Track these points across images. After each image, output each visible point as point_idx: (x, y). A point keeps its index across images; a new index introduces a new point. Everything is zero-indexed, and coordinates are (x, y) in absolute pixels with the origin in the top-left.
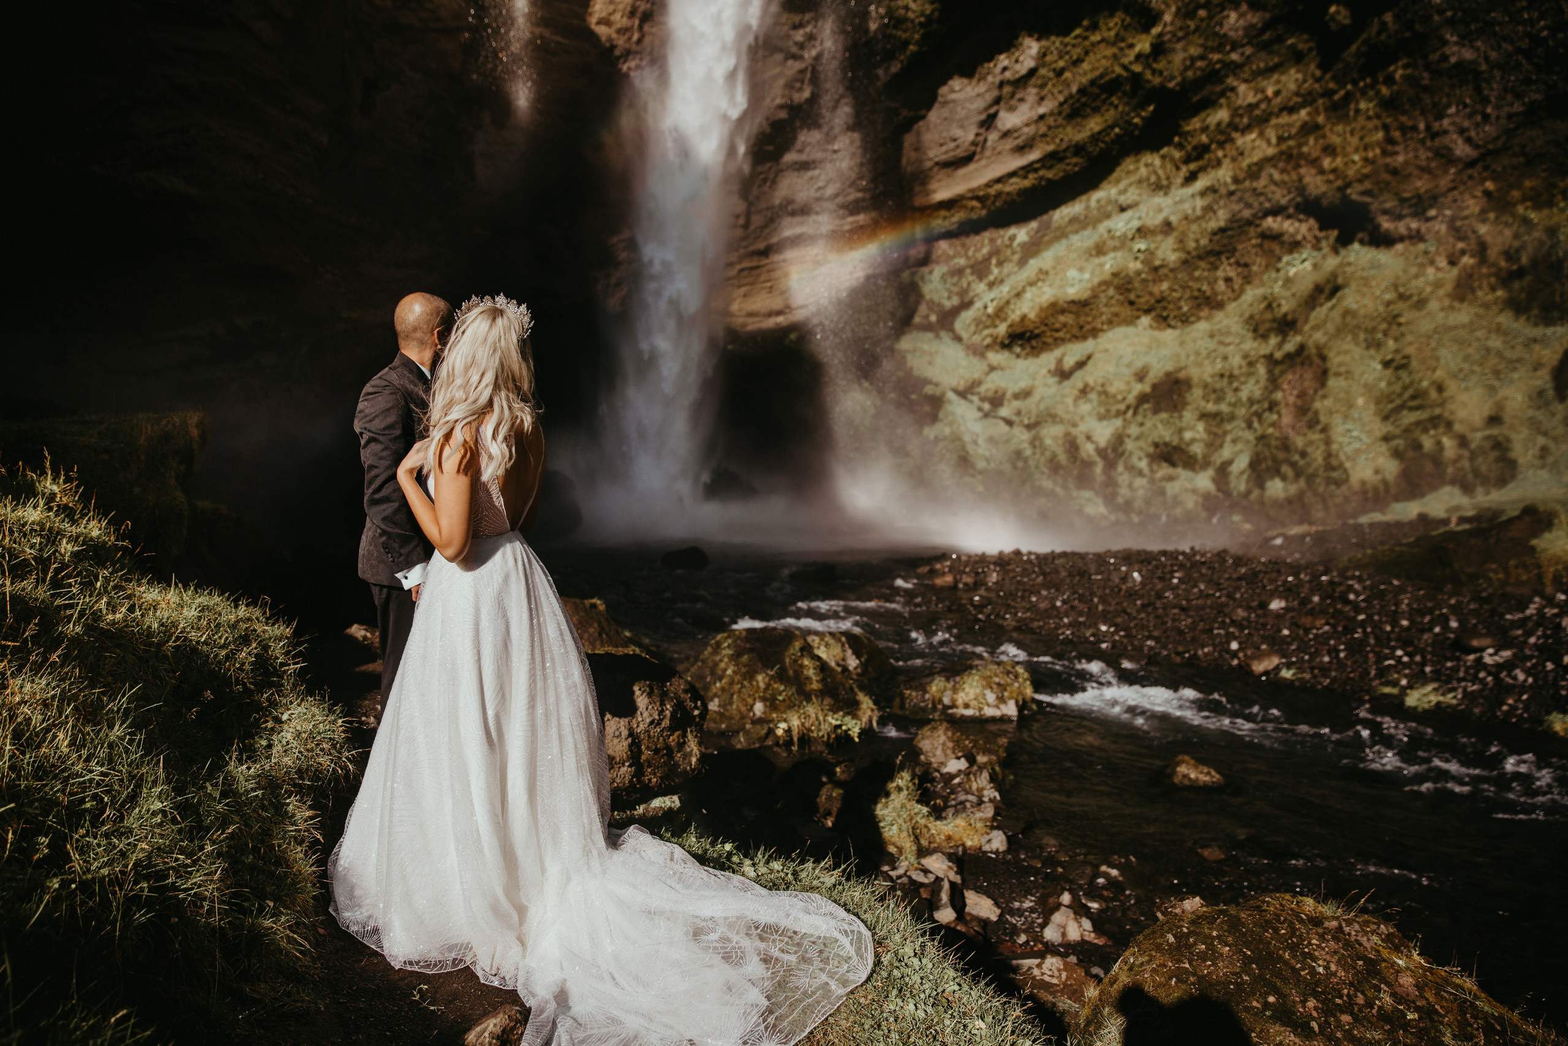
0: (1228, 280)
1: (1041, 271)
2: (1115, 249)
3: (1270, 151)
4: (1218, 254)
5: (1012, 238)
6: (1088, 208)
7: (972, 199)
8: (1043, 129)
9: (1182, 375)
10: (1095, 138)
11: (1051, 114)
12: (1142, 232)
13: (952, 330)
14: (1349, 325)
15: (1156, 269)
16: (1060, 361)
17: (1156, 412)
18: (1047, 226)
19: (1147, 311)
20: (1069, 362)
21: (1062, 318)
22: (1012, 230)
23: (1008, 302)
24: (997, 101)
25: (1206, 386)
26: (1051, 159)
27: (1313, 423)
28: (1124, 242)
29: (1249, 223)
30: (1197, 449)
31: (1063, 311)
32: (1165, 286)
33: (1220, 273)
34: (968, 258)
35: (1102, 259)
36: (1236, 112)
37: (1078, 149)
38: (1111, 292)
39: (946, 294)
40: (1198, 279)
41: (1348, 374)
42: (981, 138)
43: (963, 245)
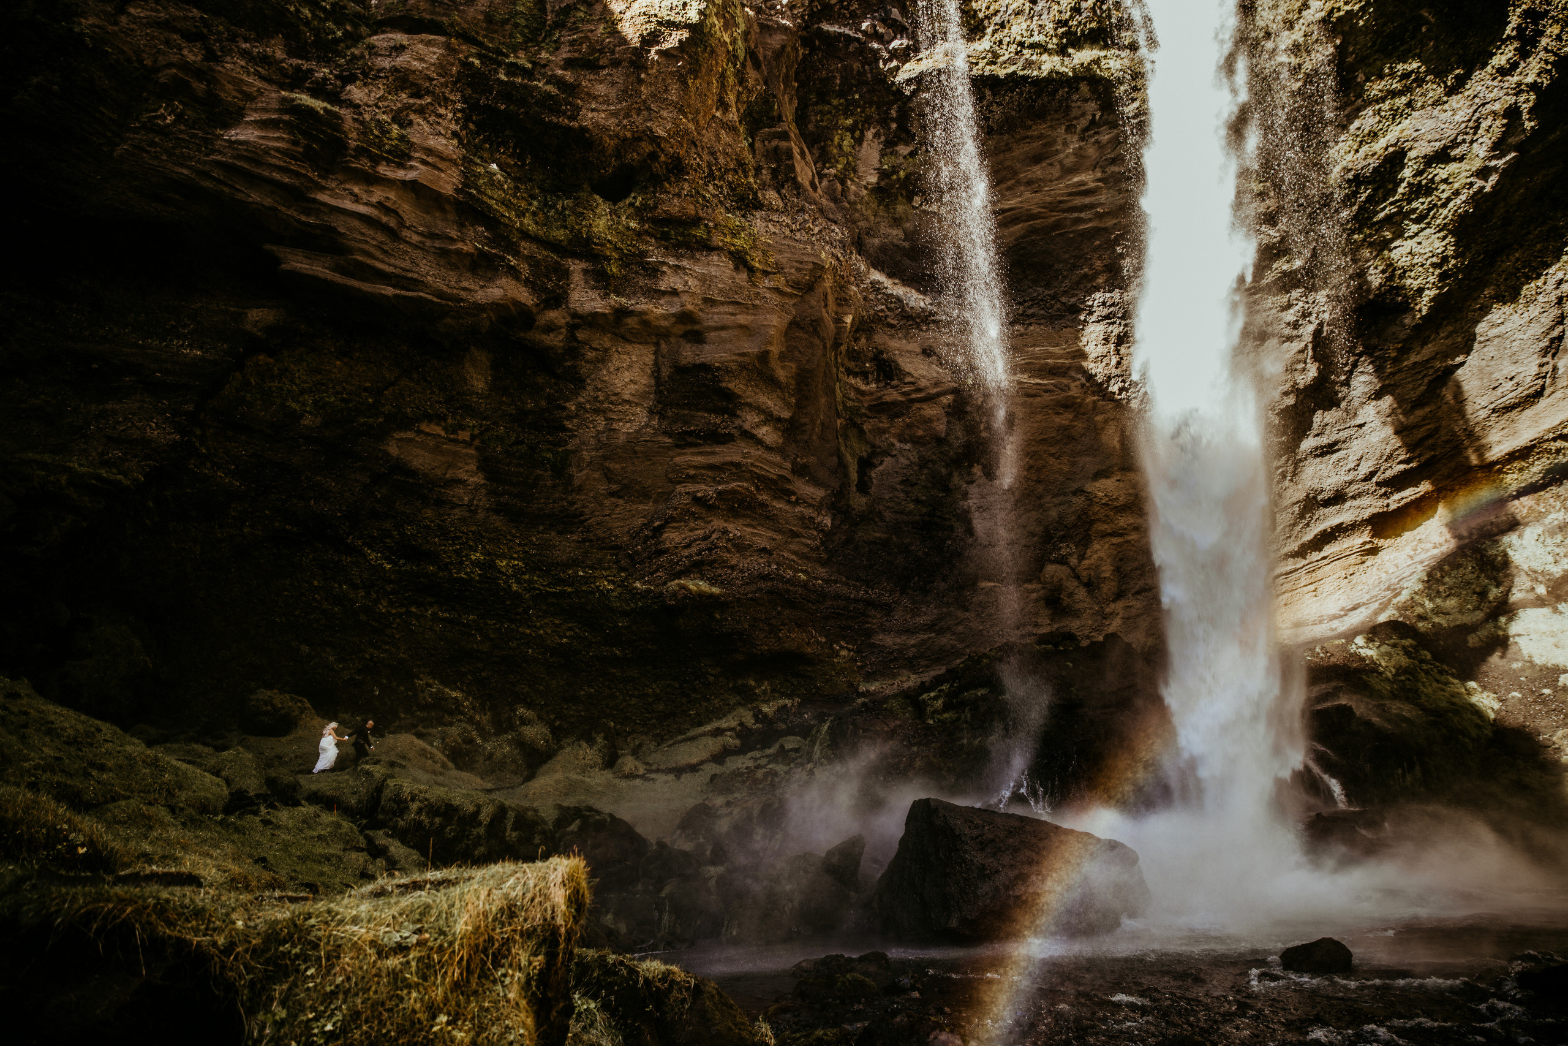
7: (1554, 439)
24: (1559, 321)
39: (1551, 559)
42: (1549, 368)
43: (1557, 497)
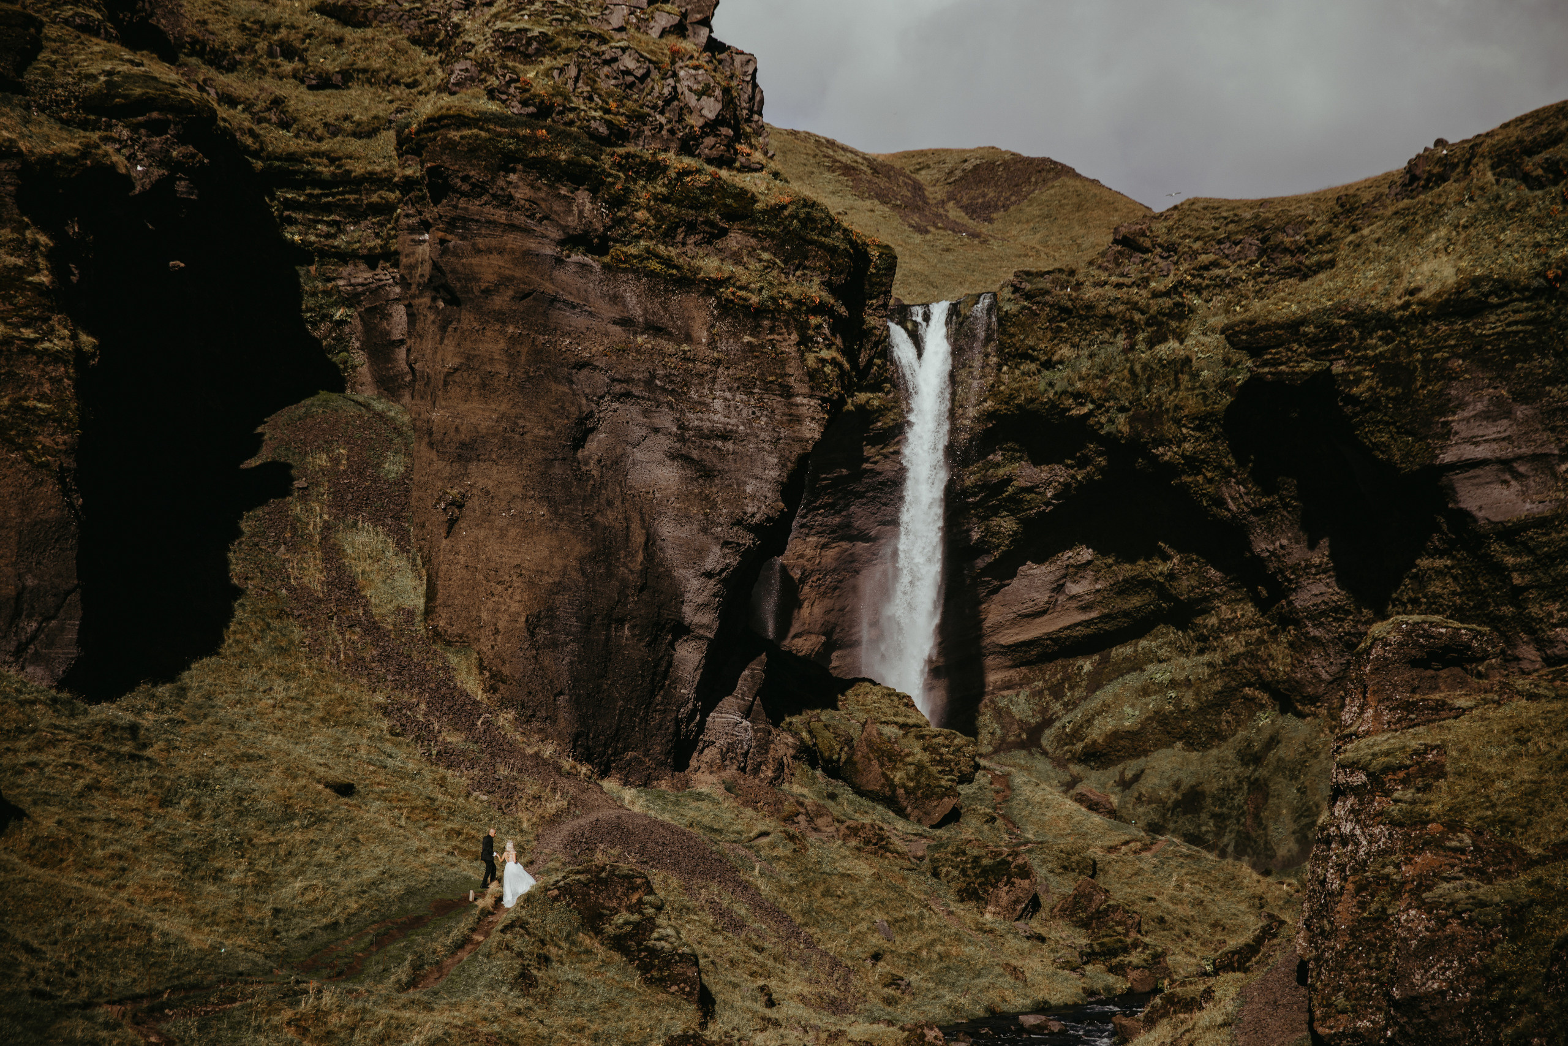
0: (1228, 722)
1: (1104, 704)
2: (1156, 692)
3: (1242, 650)
4: (1220, 706)
5: (1081, 668)
6: (1136, 651)
7: (1047, 639)
8: (1099, 598)
9: (1199, 789)
10: (1138, 609)
11: (1105, 589)
12: (1173, 684)
13: (1040, 746)
14: (1280, 766)
15: (1183, 712)
16: (1122, 774)
17: (1184, 814)
18: (1105, 660)
19: (1180, 739)
20: (1129, 775)
21: (1122, 743)
22: (1080, 662)
23: (1081, 726)
24: (1065, 576)
25: (1214, 796)
26: (1103, 618)
27: (1260, 824)
28: (1162, 688)
29: (1235, 689)
30: (1210, 837)
31: (1122, 738)
32: (1189, 723)
33: (1223, 717)
34: (1045, 681)
35: (1148, 699)
36: (1221, 621)
37: (1126, 614)
38: (1155, 725)
39: (1031, 713)
40: (1209, 721)
41: (1279, 796)
42: (1053, 600)
43: (1041, 670)
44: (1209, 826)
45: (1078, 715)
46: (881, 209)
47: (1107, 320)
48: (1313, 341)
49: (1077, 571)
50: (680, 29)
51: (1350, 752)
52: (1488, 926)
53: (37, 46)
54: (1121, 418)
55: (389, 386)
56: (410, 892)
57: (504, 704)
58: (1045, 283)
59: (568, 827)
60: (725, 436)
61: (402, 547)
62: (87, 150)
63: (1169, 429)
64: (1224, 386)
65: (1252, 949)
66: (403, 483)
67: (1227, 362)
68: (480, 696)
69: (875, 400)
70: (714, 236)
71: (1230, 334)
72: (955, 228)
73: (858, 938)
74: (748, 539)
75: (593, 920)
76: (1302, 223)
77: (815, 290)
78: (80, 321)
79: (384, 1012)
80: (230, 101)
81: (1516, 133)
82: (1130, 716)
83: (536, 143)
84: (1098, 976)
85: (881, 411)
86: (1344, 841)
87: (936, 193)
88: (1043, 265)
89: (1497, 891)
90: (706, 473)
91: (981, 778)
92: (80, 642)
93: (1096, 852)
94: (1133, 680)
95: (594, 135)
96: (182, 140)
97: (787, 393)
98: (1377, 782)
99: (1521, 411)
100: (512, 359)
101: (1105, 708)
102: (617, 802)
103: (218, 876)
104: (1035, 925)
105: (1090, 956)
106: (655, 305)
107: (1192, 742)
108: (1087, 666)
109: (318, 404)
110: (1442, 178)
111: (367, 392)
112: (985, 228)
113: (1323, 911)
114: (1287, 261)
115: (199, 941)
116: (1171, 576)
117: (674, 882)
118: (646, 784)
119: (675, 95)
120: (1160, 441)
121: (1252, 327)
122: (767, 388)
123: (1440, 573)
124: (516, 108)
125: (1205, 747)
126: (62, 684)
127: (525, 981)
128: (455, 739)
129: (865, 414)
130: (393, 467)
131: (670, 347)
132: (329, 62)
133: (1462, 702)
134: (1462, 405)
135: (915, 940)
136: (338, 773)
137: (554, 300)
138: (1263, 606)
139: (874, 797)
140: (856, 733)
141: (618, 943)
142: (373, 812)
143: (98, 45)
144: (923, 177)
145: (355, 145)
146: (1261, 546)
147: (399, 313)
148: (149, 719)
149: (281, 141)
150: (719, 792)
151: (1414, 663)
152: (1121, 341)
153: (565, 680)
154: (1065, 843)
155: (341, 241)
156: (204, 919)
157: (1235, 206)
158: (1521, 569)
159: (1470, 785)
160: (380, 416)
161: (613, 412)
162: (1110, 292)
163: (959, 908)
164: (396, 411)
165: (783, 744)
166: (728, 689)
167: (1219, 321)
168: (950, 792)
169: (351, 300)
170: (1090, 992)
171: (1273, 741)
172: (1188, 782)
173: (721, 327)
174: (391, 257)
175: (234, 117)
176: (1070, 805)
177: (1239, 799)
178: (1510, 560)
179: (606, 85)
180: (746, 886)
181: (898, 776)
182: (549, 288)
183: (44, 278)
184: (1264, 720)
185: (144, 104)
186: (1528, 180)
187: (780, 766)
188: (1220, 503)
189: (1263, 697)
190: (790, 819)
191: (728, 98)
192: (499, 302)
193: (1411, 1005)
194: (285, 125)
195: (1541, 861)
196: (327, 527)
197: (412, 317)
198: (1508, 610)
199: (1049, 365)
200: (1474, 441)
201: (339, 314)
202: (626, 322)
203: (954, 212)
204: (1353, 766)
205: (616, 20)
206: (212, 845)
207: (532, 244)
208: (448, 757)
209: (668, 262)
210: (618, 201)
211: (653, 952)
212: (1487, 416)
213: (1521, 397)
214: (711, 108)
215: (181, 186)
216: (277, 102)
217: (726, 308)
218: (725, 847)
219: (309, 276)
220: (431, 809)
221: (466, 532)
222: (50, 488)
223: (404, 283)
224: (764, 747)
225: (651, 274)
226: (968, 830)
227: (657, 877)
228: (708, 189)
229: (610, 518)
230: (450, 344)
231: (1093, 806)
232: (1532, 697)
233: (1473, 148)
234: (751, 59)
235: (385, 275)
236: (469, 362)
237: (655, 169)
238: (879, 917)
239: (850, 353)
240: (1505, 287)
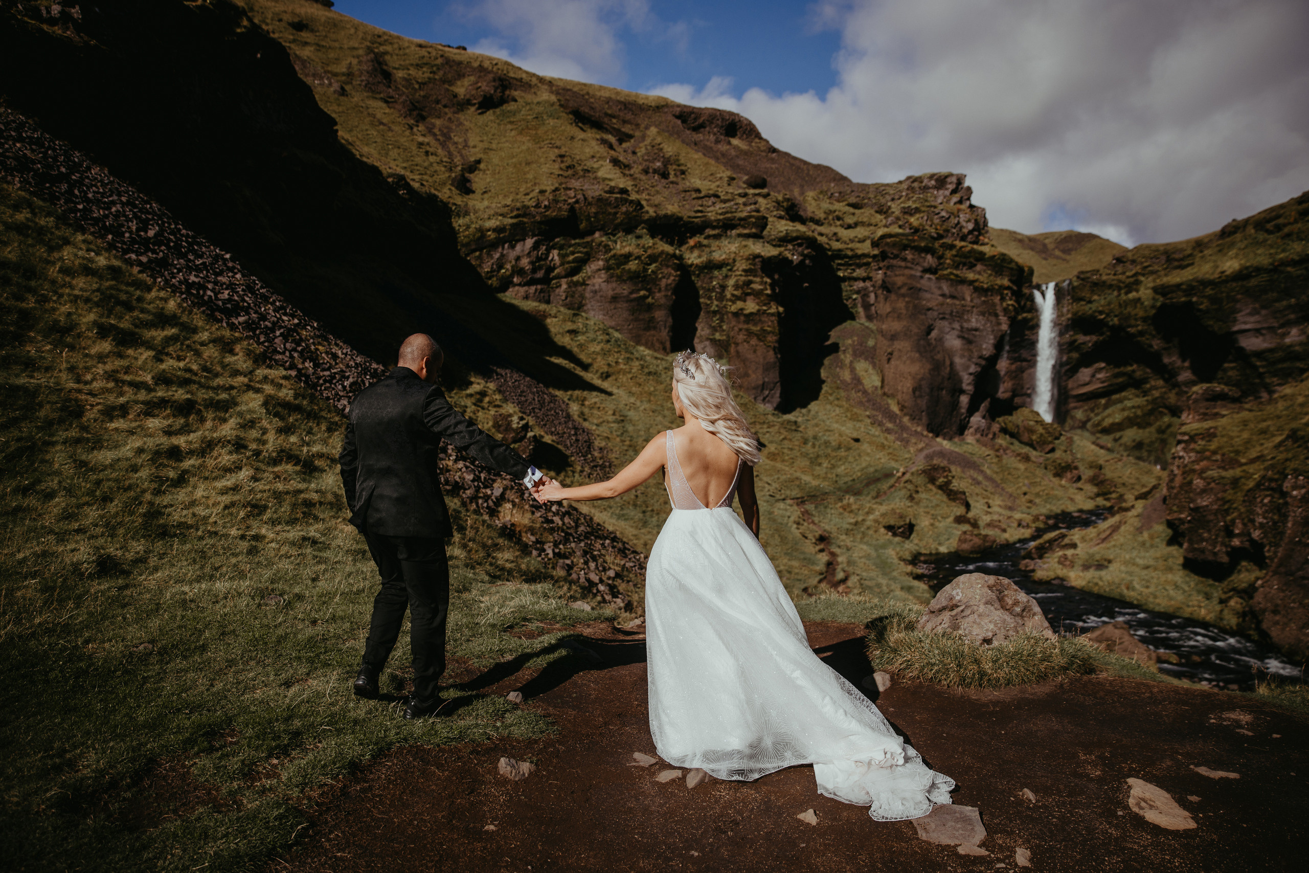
0: (1153, 420)
1: (1109, 414)
2: (1127, 410)
3: (1159, 395)
4: (1150, 414)
5: (1101, 402)
6: (1120, 396)
8: (1108, 379)
9: (1142, 442)
10: (1121, 383)
11: (1110, 376)
12: (1133, 407)
13: (1085, 428)
15: (1137, 416)
16: (1115, 437)
17: (1136, 450)
18: (1109, 400)
19: (1135, 425)
20: (1117, 437)
21: (1115, 427)
22: (1101, 400)
23: (1101, 421)
24: (1095, 372)
25: (1147, 444)
26: (1109, 386)
28: (1129, 409)
29: (1156, 409)
31: (1115, 425)
32: (1139, 420)
33: (1151, 418)
34: (1088, 407)
35: (1124, 412)
36: (1151, 386)
37: (1117, 384)
38: (1127, 421)
40: (1146, 419)
42: (1090, 380)
43: (1087, 403)
44: (1145, 454)
45: (1099, 418)
46: (1032, 253)
47: (1110, 286)
48: (1185, 291)
49: (1100, 370)
50: (960, 202)
51: (1184, 429)
52: (1225, 485)
53: (766, 225)
54: (1116, 319)
55: (869, 318)
56: (876, 471)
57: (905, 415)
58: (1088, 275)
59: (925, 452)
60: (976, 330)
61: (874, 366)
62: (780, 254)
63: (1133, 322)
64: (1153, 307)
65: (1149, 492)
66: (874, 348)
67: (1154, 299)
68: (898, 412)
69: (1029, 316)
70: (971, 266)
71: (1155, 290)
72: (1058, 258)
73: (1019, 488)
74: (983, 363)
75: (932, 480)
76: (1182, 250)
77: (1006, 282)
78: (780, 303)
79: (868, 505)
80: (821, 234)
81: (1263, 215)
82: (1118, 418)
83: (914, 241)
84: (1100, 501)
85: (1032, 319)
86: (1180, 458)
87: (1050, 247)
88: (1089, 269)
89: (1229, 474)
90: (969, 342)
91: (1063, 438)
92: (781, 397)
93: (1101, 462)
94: (1119, 406)
95: (933, 238)
96: (807, 248)
97: (996, 315)
98: (1193, 438)
99: (1264, 312)
100: (907, 308)
101: (1109, 416)
102: (941, 445)
103: (820, 464)
104: (1079, 485)
105: (1098, 495)
106: (953, 289)
107: (1140, 426)
108: (1103, 401)
109: (848, 324)
110: (1234, 233)
111: (862, 319)
112: (1068, 257)
113: (1172, 481)
114: (1176, 263)
115: (815, 483)
116: (1133, 371)
117: (959, 469)
118: (950, 439)
119: (959, 223)
120: (1130, 326)
121: (1163, 287)
122: (990, 314)
123: (1232, 368)
124: (907, 231)
125: (1144, 428)
126: (775, 409)
127: (911, 498)
128: (890, 425)
129: (1025, 320)
130: (871, 343)
131: (957, 302)
132: (850, 220)
133: (1224, 412)
134: (1240, 311)
135: (1038, 489)
136: (855, 435)
137: (920, 289)
138: (1166, 381)
139: (1026, 444)
140: (1020, 423)
141: (940, 487)
142: (865, 447)
143: (783, 222)
144: (1047, 241)
145: (858, 245)
146: (1166, 360)
147: (872, 296)
148: (800, 420)
149: (836, 245)
150: (974, 442)
151: (1207, 400)
152: (1115, 293)
153: (924, 407)
154: (1091, 459)
155: (855, 275)
156: (817, 477)
157: (1157, 246)
158: (1263, 367)
159: (1225, 439)
160: (867, 327)
161: (939, 324)
162: (1112, 277)
163: (1054, 479)
164: (872, 326)
165: (996, 427)
166: (977, 410)
167: (1151, 285)
168: (1051, 442)
169: (858, 292)
170: (1097, 507)
171: (1169, 426)
172: (1138, 439)
173: (975, 295)
174: (869, 278)
175: (822, 240)
176: (1093, 447)
177: (1156, 445)
178: (1258, 364)
179: (936, 221)
180: (982, 471)
181: (1034, 437)
182: (919, 286)
183: (769, 292)
184: (1166, 419)
185: (796, 238)
186: (1269, 232)
187: (994, 434)
188: (1151, 346)
189: (1165, 411)
190: (997, 450)
191: (976, 222)
192: (903, 291)
193: (1196, 510)
194: (838, 240)
195: (1245, 464)
196: (851, 362)
197: (876, 296)
198: (1257, 381)
199: (1090, 302)
200: (1245, 323)
201: (854, 296)
202: (943, 295)
203: (1057, 253)
204: (1184, 434)
205: (939, 201)
206: (818, 456)
207: (913, 272)
208: (888, 431)
209: (957, 276)
210: (940, 257)
211: (951, 491)
212: (1251, 314)
213: (1263, 307)
214: (970, 226)
215: (807, 262)
216: (835, 234)
217: (976, 289)
218: (975, 459)
219: (845, 286)
220: (883, 447)
221: (893, 362)
222: (771, 353)
223: (873, 286)
224: (989, 428)
225: (951, 280)
226: (1058, 454)
227: (953, 468)
228: (970, 252)
229: (939, 357)
230: (888, 305)
231: (1102, 447)
232: (1250, 410)
233: (1247, 222)
234: (984, 210)
235: (868, 284)
236: (894, 310)
237: (952, 247)
238: (1026, 482)
239: (1017, 301)
240: (1258, 270)
